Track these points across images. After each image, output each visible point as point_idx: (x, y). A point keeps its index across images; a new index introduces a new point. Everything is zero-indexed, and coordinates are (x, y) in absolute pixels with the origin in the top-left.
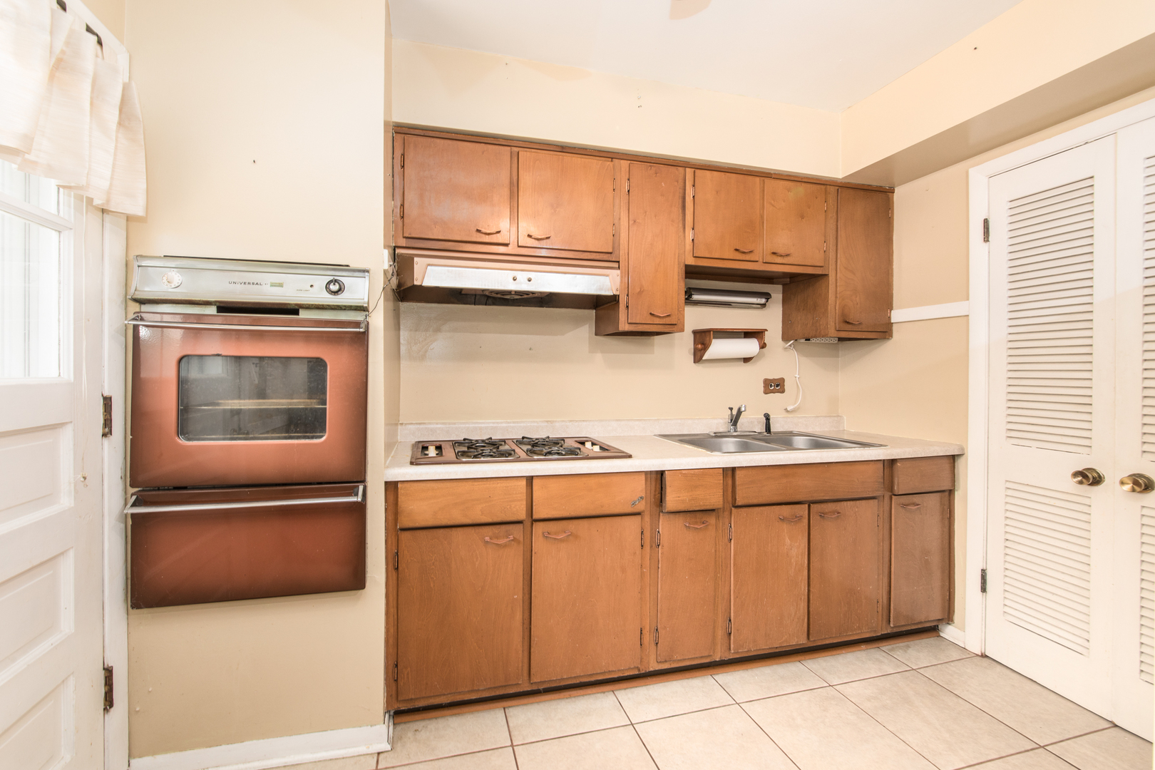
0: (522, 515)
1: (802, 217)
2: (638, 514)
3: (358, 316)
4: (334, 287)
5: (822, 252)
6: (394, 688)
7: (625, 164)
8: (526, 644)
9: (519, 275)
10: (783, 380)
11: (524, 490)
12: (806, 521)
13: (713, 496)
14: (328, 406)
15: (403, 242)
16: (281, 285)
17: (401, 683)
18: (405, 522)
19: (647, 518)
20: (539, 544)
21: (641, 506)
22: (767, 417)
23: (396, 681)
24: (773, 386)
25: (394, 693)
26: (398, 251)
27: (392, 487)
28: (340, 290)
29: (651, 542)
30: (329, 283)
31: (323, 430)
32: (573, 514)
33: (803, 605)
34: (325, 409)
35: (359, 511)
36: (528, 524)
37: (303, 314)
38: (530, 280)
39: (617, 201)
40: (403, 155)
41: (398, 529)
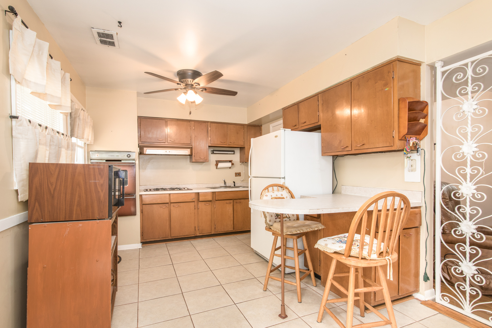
0: (168, 202)
1: (238, 133)
2: (194, 202)
3: (134, 161)
4: (129, 156)
5: (243, 142)
6: (142, 237)
7: (193, 123)
8: (170, 229)
9: (167, 151)
10: (240, 173)
11: (168, 196)
12: (232, 204)
13: (210, 198)
14: (128, 180)
15: (141, 143)
16: (118, 156)
17: (144, 236)
18: (144, 203)
19: (196, 203)
20: (172, 208)
21: (194, 200)
22: (234, 182)
23: (143, 235)
24: (238, 174)
25: (142, 238)
26: (139, 145)
27: (141, 196)
28: (130, 157)
29: (197, 208)
30: (128, 155)
31: (127, 184)
32: (179, 201)
33: (232, 222)
34: (127, 180)
35: (135, 199)
36: (169, 204)
37: (122, 161)
38: (169, 152)
39: (191, 132)
40: (140, 123)
41: (143, 204)
